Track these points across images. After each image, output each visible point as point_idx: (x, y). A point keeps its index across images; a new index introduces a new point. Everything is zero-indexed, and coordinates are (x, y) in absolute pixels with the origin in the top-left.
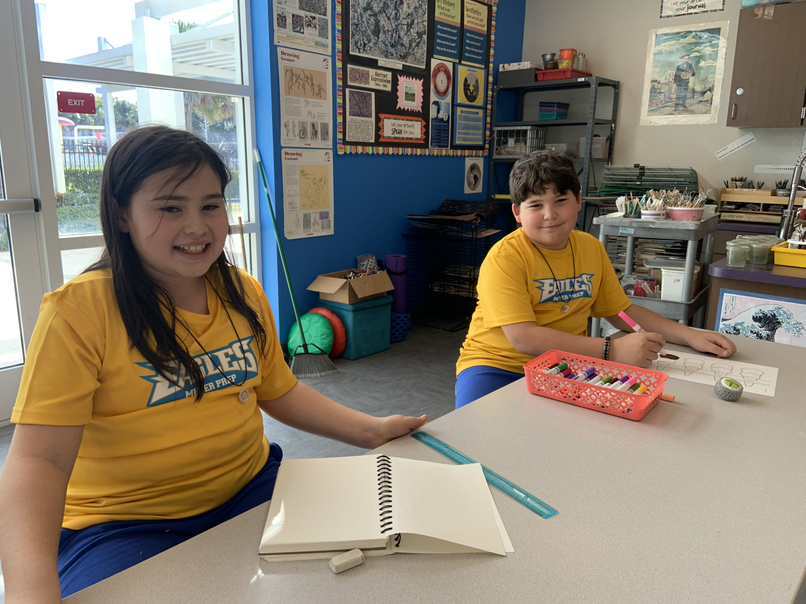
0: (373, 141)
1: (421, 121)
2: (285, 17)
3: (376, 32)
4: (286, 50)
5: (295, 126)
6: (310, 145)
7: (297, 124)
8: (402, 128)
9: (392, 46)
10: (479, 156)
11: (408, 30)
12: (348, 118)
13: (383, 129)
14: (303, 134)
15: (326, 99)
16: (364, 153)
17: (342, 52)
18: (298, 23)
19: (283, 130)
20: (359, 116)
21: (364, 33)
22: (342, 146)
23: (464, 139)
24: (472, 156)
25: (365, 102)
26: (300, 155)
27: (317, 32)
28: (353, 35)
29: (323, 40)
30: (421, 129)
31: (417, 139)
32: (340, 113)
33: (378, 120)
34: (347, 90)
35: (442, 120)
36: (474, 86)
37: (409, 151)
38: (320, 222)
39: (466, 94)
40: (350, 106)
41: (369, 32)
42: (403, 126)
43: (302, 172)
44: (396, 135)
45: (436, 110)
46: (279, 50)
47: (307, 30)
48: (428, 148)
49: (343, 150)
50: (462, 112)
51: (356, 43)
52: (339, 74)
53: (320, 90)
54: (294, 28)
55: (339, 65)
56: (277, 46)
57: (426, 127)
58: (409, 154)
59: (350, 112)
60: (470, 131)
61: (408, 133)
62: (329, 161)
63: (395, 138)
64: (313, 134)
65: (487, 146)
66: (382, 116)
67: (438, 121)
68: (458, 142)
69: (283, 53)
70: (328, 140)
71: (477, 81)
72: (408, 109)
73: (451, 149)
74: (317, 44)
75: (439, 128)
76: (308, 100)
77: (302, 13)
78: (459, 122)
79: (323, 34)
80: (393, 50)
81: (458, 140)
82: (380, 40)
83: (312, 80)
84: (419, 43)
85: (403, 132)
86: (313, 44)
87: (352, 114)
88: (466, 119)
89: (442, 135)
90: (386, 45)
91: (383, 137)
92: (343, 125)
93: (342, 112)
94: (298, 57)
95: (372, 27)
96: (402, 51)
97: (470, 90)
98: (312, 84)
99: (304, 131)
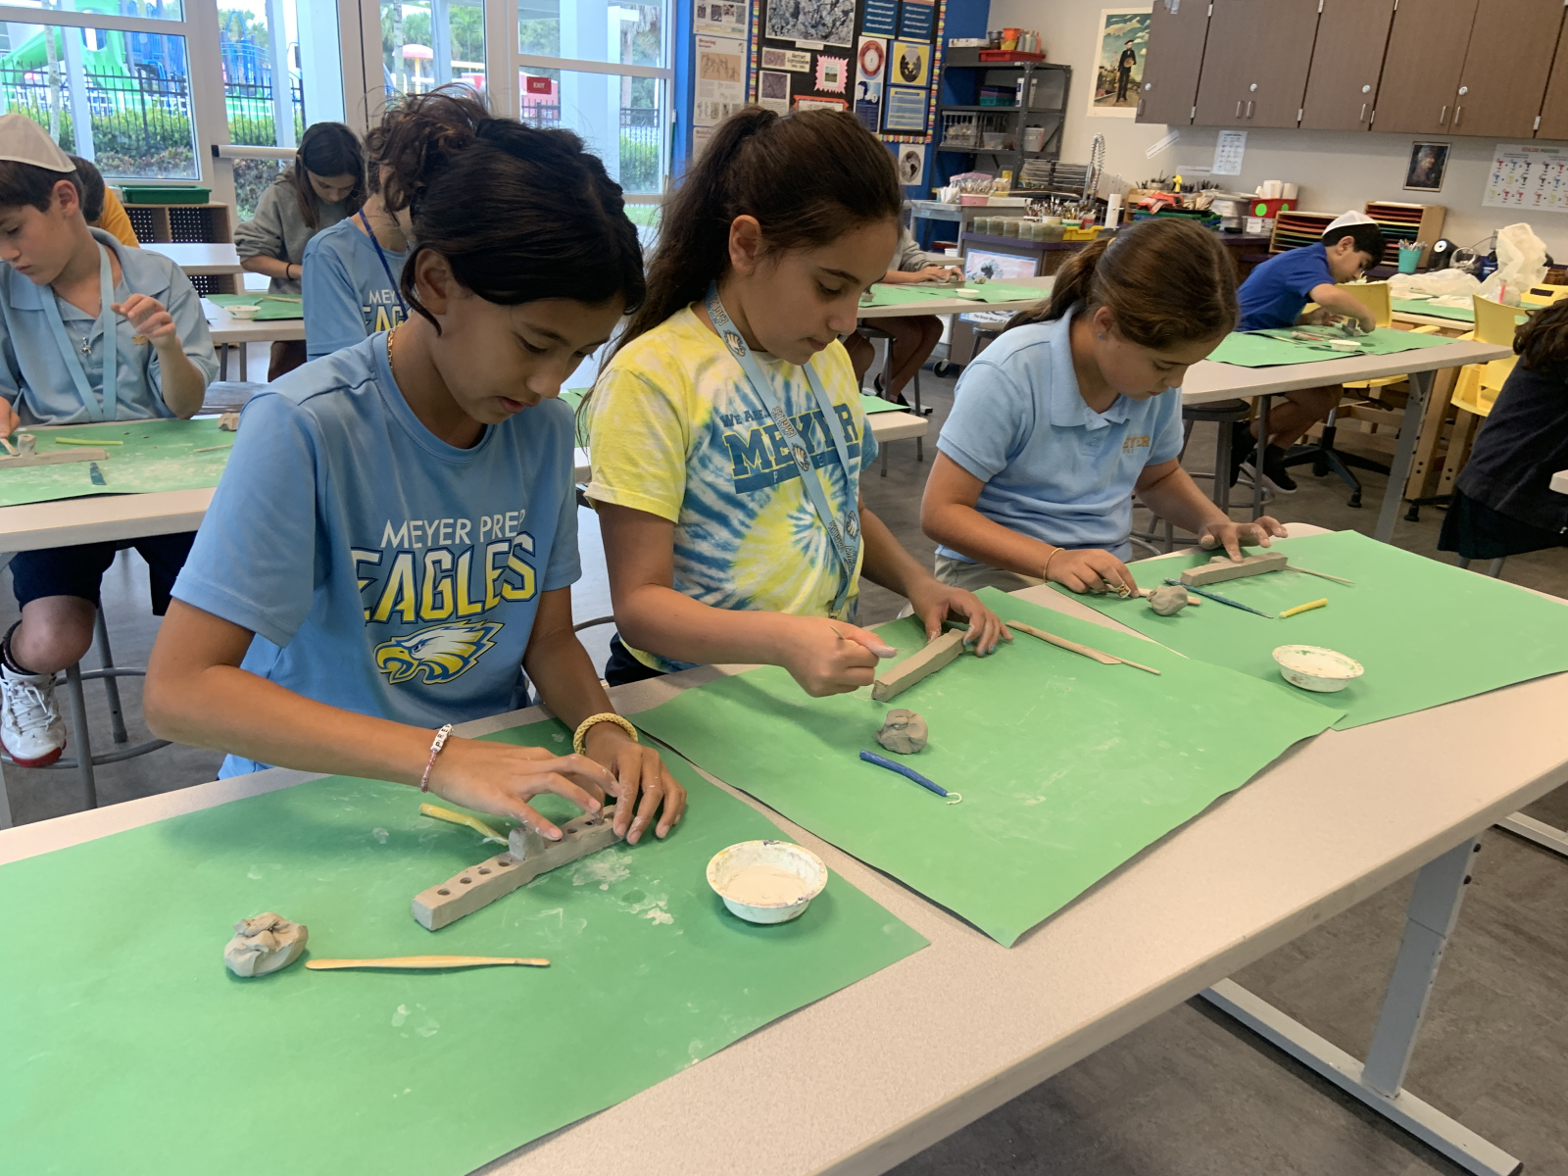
1: (844, 100)
2: (705, 8)
3: (796, 14)
4: (704, 38)
5: (707, 107)
7: (709, 104)
9: (813, 27)
10: (918, 143)
11: (832, 9)
12: (761, 99)
14: (715, 114)
15: (739, 81)
17: (758, 36)
18: (716, 11)
19: (696, 110)
20: (772, 97)
21: (782, 17)
23: (898, 123)
24: (908, 143)
25: (779, 84)
27: (734, 19)
28: (770, 19)
29: (739, 26)
32: (752, 95)
33: (793, 100)
34: (761, 73)
35: (870, 102)
36: (914, 64)
39: (903, 73)
40: (763, 87)
41: (788, 15)
45: (863, 91)
46: (697, 38)
47: (724, 18)
50: (896, 93)
51: (773, 27)
52: (754, 56)
53: (734, 72)
54: (712, 17)
55: (754, 48)
56: (695, 35)
59: (763, 93)
60: (907, 115)
65: (930, 132)
66: (797, 97)
67: (865, 103)
68: (890, 126)
69: (701, 41)
71: (919, 58)
72: (829, 90)
74: (734, 30)
75: (866, 110)
76: (724, 83)
77: (721, 3)
78: (892, 104)
79: (740, 20)
80: (813, 31)
82: (799, 22)
83: (726, 63)
84: (844, 21)
86: (730, 30)
87: (765, 94)
88: (901, 100)
89: (870, 118)
90: (805, 26)
93: (754, 92)
94: (714, 43)
95: (791, 10)
96: (823, 31)
97: (908, 69)
98: (727, 68)
99: (716, 111)
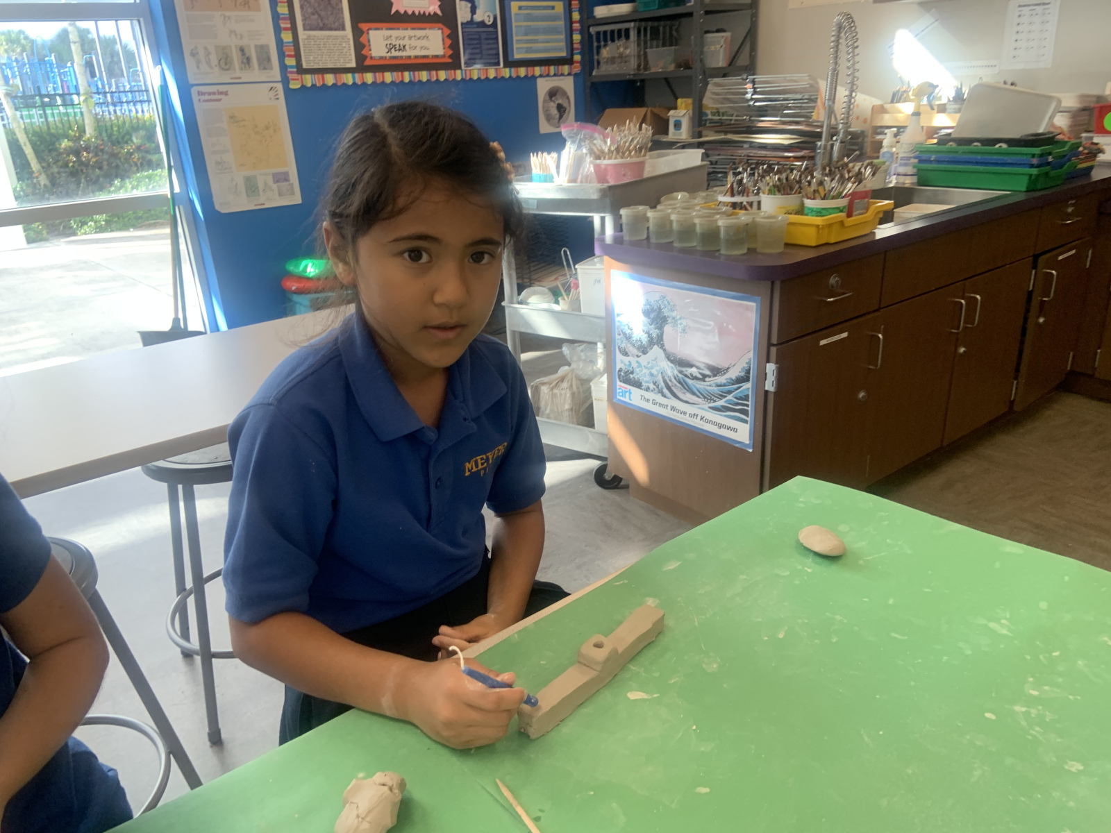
0: (353, 64)
1: (442, 29)
5: (208, 54)
6: (240, 78)
7: (212, 50)
8: (406, 42)
10: (562, 75)
12: (302, 34)
13: (370, 45)
14: (226, 64)
15: (258, 9)
16: (339, 84)
19: (189, 61)
20: (321, 29)
22: (296, 76)
23: (528, 50)
24: (548, 75)
25: (330, 9)
26: (226, 93)
30: (443, 40)
31: (437, 57)
32: (286, 29)
33: (358, 33)
35: (482, 24)
37: (424, 76)
38: (275, 186)
40: (303, 15)
42: (406, 38)
43: (231, 117)
44: (394, 53)
45: (469, 10)
48: (460, 68)
49: (300, 81)
50: (520, 8)
57: (453, 36)
58: (425, 79)
59: (304, 25)
60: (540, 38)
61: (418, 48)
62: (278, 99)
63: (394, 58)
64: (242, 62)
65: (577, 58)
66: (364, 26)
67: (475, 26)
68: (517, 56)
70: (271, 69)
72: (413, 13)
73: (505, 66)
75: (476, 37)
76: (228, 14)
78: (516, 25)
81: (517, 53)
85: (407, 47)
87: (308, 28)
88: (529, 18)
89: (484, 47)
91: (371, 58)
92: (294, 46)
93: (289, 26)
99: (226, 59)
